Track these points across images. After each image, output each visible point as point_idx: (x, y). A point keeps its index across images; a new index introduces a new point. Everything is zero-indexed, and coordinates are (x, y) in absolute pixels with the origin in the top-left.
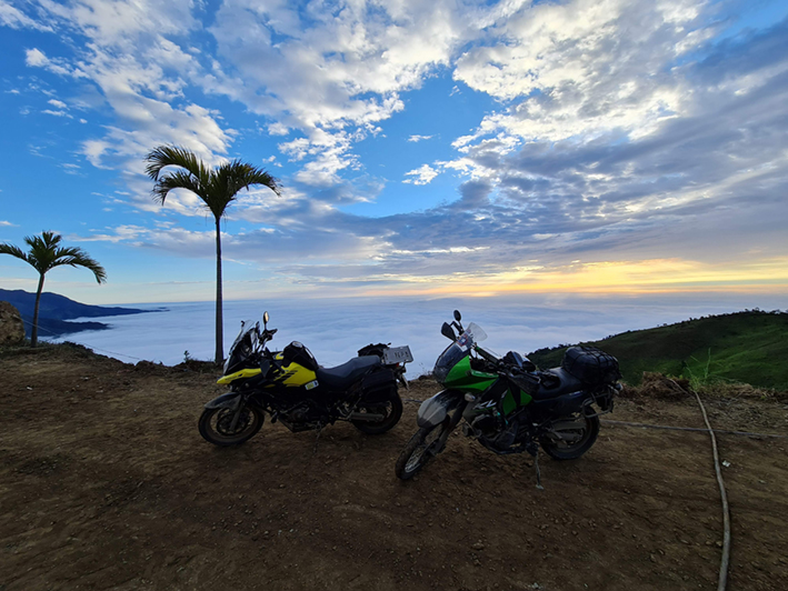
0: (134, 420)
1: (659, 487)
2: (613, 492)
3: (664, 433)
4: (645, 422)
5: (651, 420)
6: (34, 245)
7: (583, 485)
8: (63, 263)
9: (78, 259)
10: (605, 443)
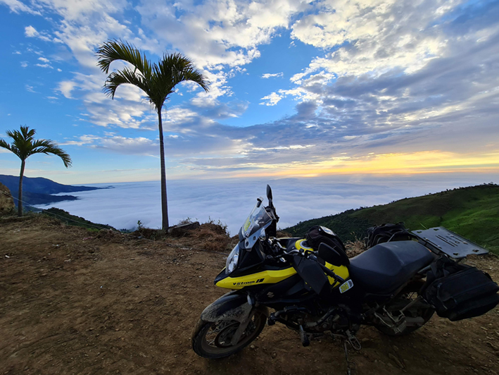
6: (15, 137)
8: (39, 151)
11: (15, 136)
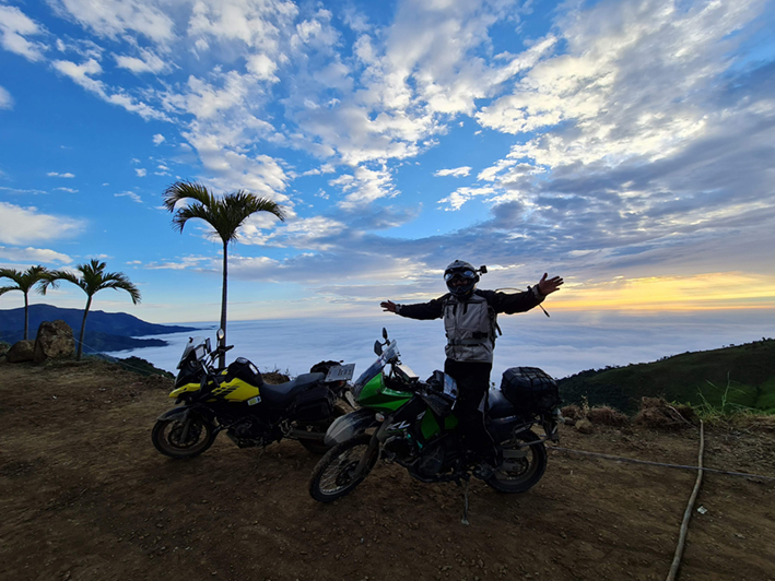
0: (119, 429)
1: (605, 533)
2: (547, 534)
3: (640, 469)
4: (623, 455)
5: (632, 454)
7: (516, 523)
8: (107, 286)
9: (120, 283)
10: (564, 477)
11: (85, 270)
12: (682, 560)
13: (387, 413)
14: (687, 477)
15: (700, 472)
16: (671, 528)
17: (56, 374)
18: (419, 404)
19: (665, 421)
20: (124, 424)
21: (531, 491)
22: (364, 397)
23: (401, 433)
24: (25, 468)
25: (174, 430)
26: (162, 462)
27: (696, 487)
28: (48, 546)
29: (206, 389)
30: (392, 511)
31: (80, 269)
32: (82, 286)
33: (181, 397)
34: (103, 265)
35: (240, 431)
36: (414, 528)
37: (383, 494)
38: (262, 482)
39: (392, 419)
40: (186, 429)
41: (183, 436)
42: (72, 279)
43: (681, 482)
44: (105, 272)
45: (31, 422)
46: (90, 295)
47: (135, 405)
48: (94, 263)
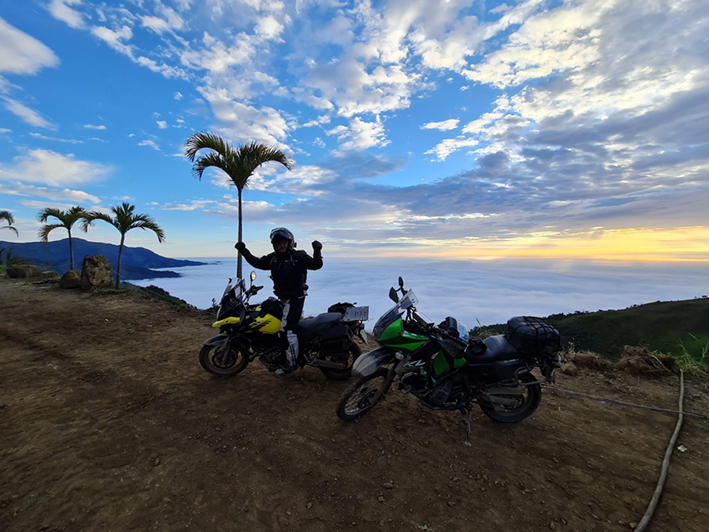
8: (136, 226)
9: (147, 223)
11: (118, 212)
12: (664, 488)
13: (405, 352)
14: (667, 419)
15: (681, 416)
16: (654, 462)
17: (102, 300)
18: (433, 346)
19: (648, 369)
20: (168, 345)
21: (523, 422)
22: (386, 338)
23: (418, 370)
24: (102, 376)
25: (216, 353)
26: (207, 378)
27: (677, 428)
28: (136, 438)
29: (245, 323)
30: (404, 431)
31: (114, 211)
32: (116, 225)
33: (224, 328)
34: (132, 208)
35: (271, 357)
36: (425, 446)
37: (395, 416)
38: (292, 400)
39: (409, 358)
40: (226, 353)
41: (224, 359)
42: (107, 219)
43: (662, 423)
44: (135, 213)
45: (94, 339)
46: (123, 234)
47: (173, 330)
48: (125, 206)
